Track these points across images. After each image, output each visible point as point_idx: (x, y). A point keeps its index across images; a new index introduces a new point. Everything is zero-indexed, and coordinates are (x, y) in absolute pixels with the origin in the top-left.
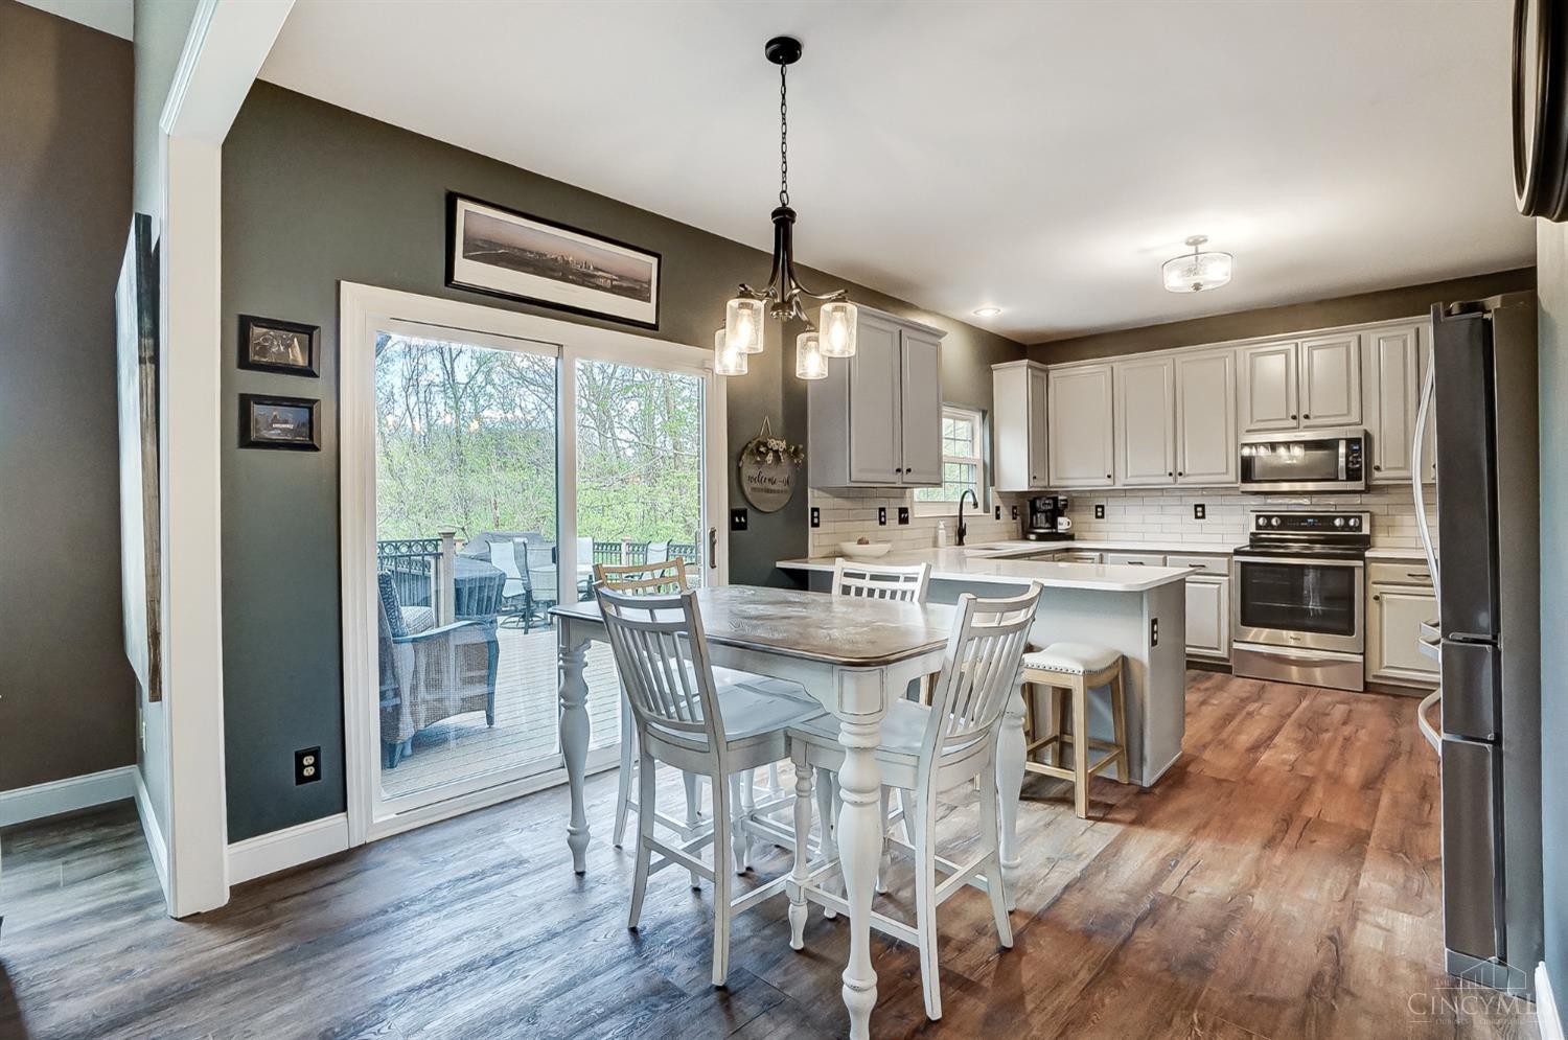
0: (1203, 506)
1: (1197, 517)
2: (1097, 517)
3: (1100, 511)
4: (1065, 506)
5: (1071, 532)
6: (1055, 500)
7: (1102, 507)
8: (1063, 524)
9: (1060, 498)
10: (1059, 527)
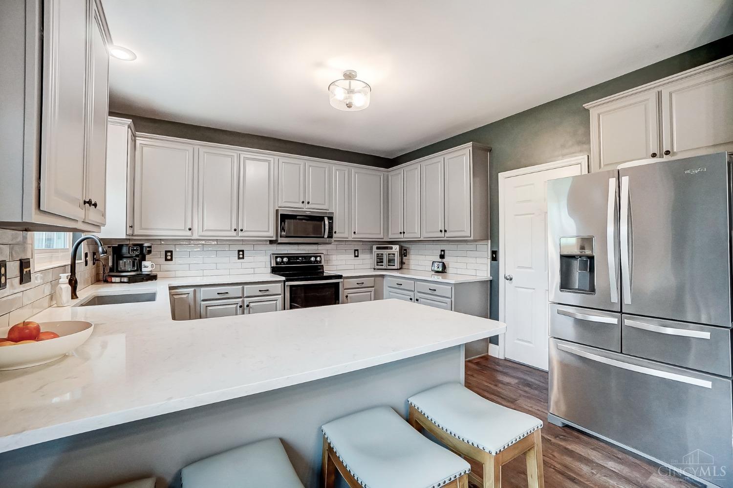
0: (243, 251)
1: (239, 258)
2: (166, 260)
3: (169, 256)
4: (149, 252)
5: (154, 273)
6: (141, 246)
7: (171, 252)
8: (147, 267)
9: (146, 245)
10: (144, 269)
